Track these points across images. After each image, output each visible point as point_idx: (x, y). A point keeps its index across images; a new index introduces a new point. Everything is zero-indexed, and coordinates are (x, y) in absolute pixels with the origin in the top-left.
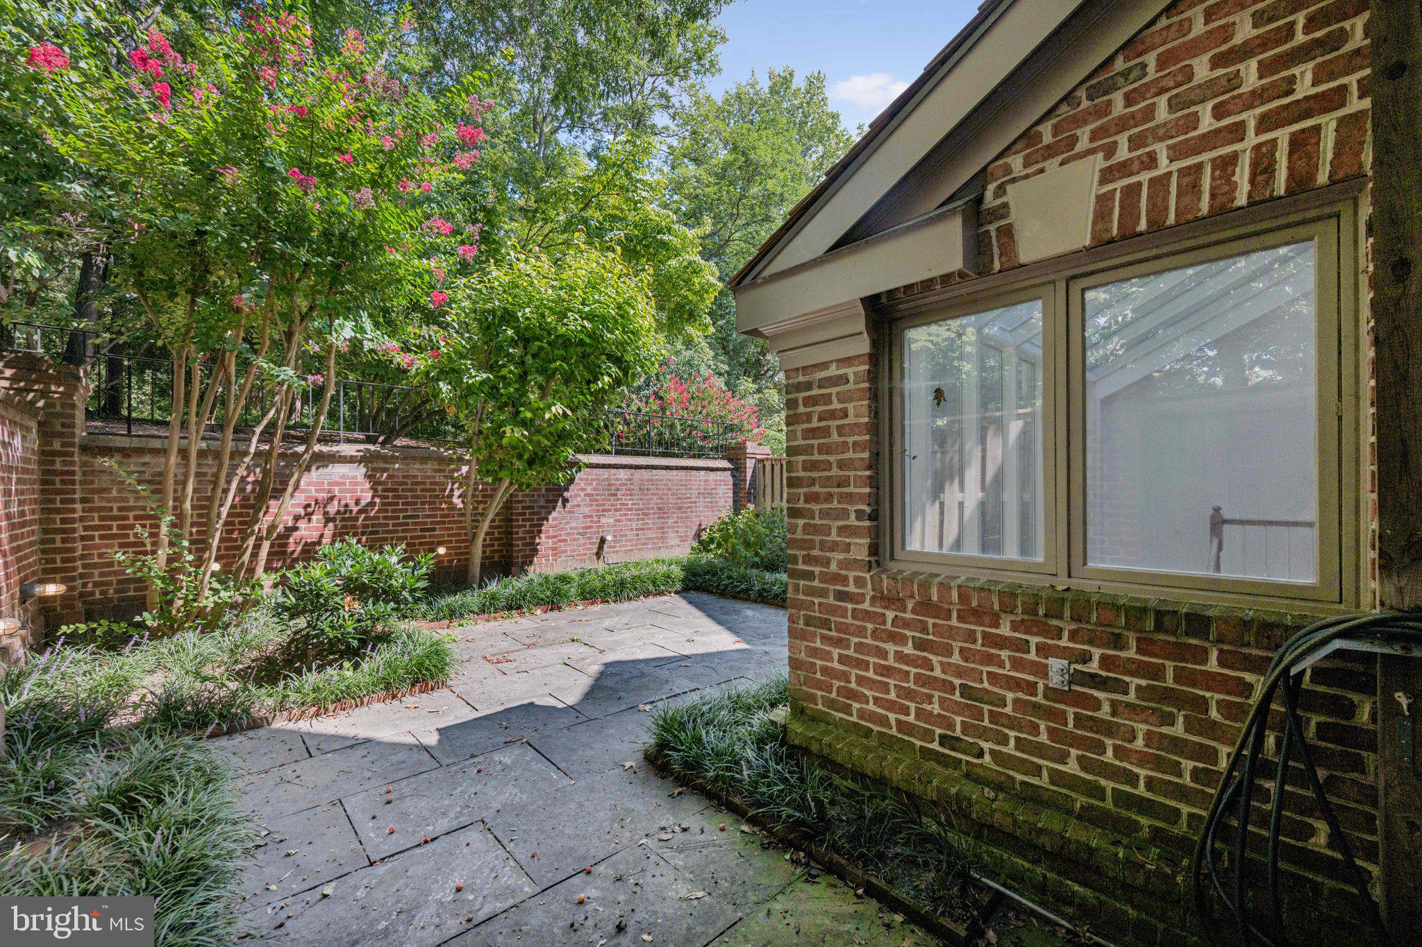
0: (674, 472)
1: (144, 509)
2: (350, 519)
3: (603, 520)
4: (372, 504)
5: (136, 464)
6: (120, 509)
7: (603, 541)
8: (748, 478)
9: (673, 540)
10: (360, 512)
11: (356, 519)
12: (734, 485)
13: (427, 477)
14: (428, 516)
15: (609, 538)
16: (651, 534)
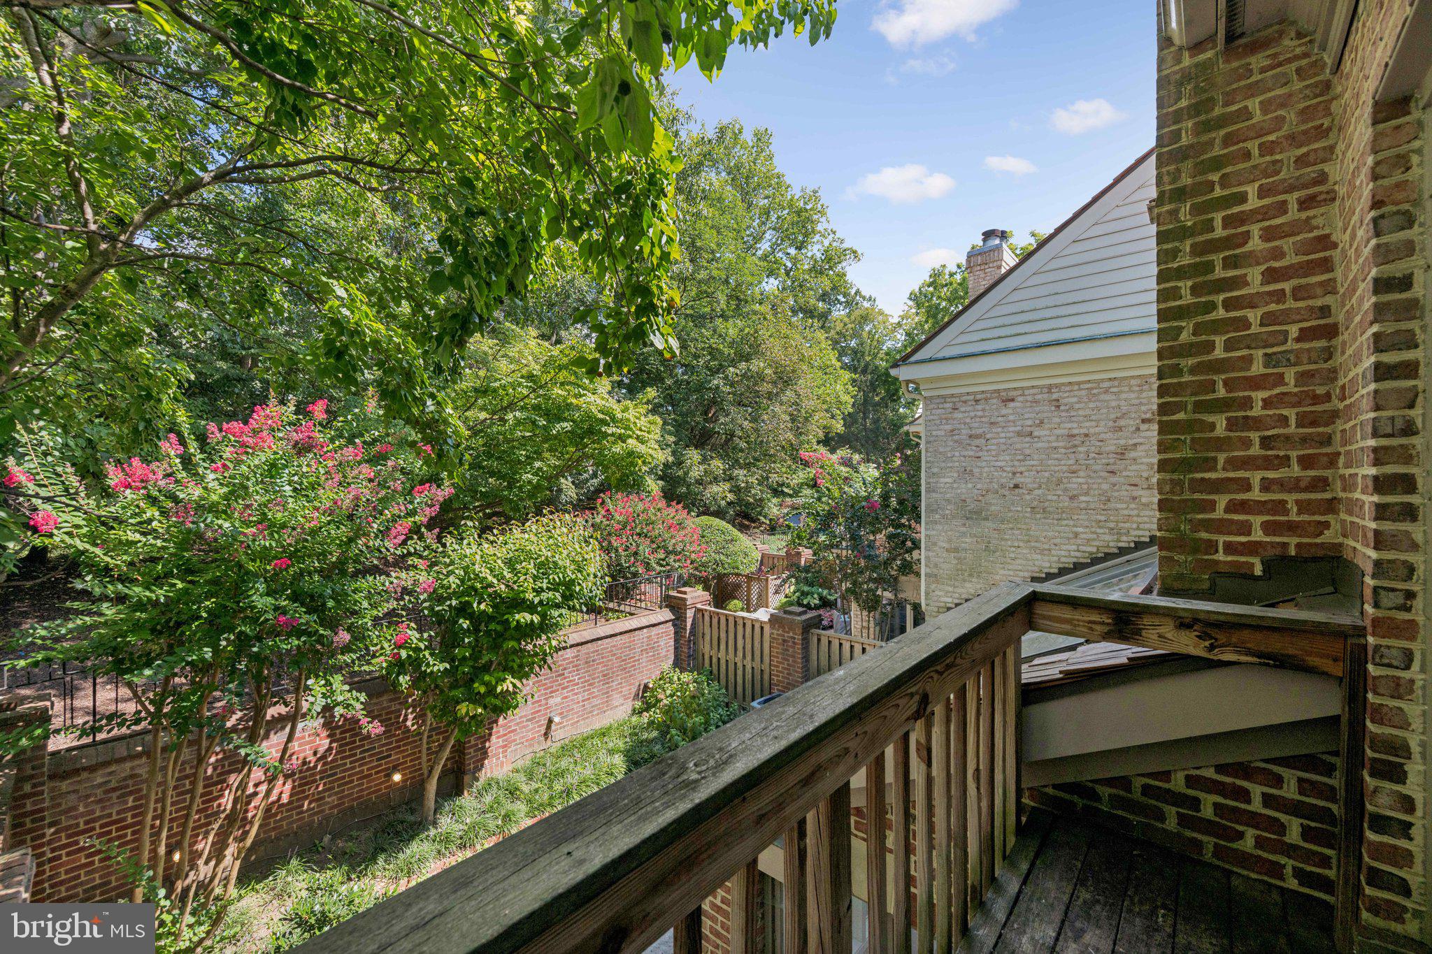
0: (619, 638)
1: (110, 815)
2: (309, 769)
3: (551, 702)
4: (330, 749)
5: (103, 776)
6: (86, 823)
7: (550, 721)
8: (688, 627)
9: (617, 699)
10: (319, 760)
11: (315, 767)
12: (676, 633)
13: (383, 709)
14: (383, 745)
15: (557, 719)
16: (596, 701)
